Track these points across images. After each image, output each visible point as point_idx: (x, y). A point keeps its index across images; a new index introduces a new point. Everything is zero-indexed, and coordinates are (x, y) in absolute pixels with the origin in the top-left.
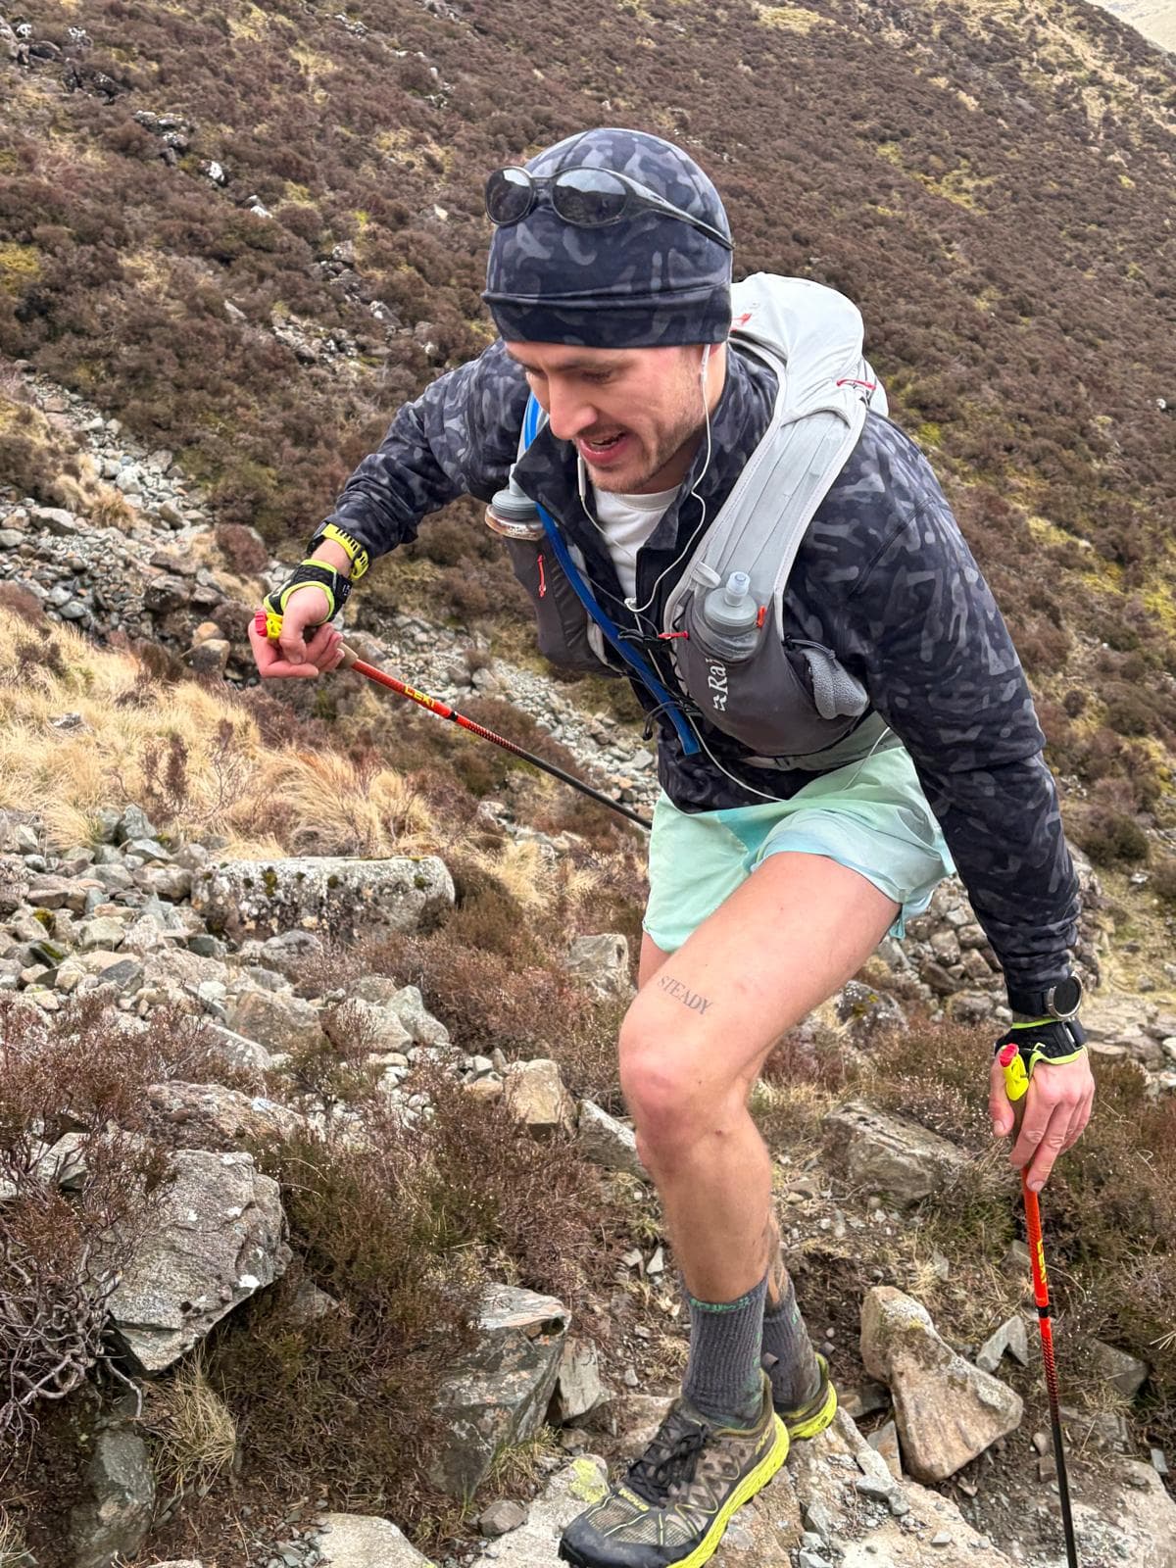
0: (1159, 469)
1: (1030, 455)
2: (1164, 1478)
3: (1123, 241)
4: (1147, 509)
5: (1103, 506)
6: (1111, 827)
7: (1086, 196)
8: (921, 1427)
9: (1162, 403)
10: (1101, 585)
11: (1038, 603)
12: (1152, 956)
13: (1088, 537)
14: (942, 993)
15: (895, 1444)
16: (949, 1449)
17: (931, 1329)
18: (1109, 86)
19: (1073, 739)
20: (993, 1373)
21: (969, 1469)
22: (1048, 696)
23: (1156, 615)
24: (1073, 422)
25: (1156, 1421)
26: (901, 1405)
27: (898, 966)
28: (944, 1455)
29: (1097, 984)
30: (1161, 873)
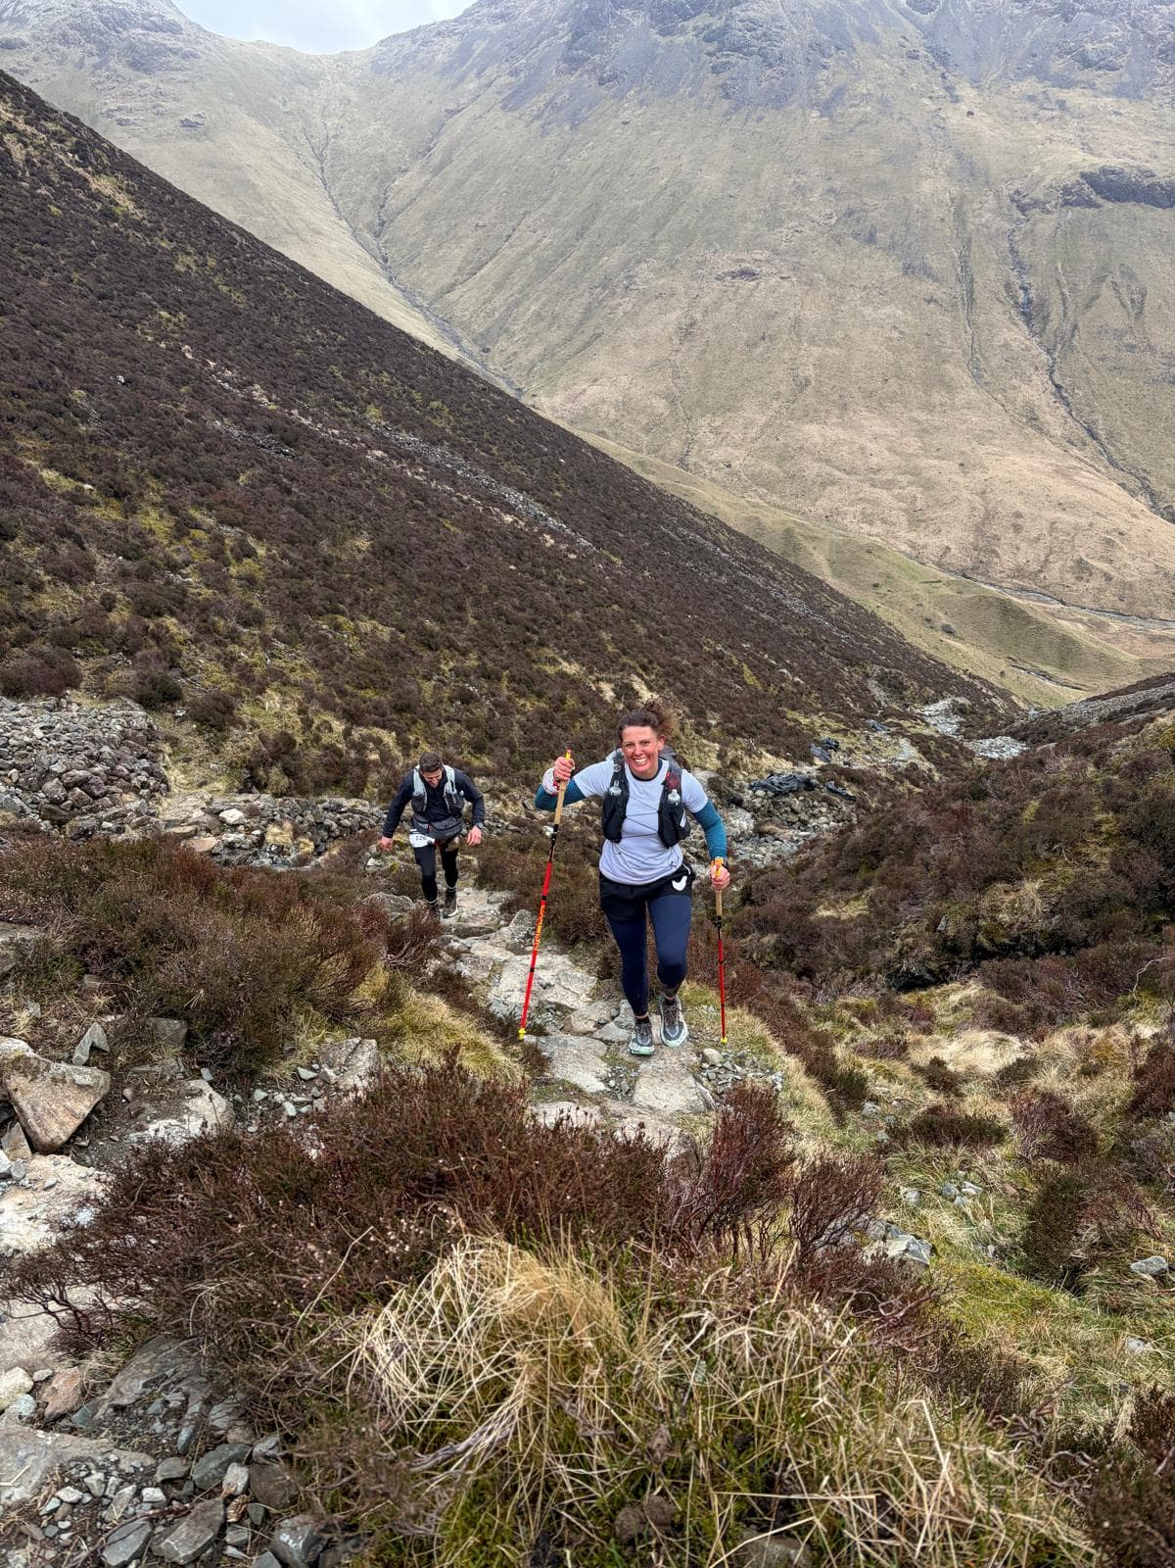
0: (130, 427)
1: (30, 424)
2: (211, 1083)
3: (64, 256)
4: (127, 457)
5: (95, 457)
6: (153, 682)
7: (26, 220)
8: (38, 1118)
9: (122, 379)
10: (108, 514)
11: (64, 533)
12: (201, 762)
13: (90, 482)
14: (60, 824)
15: (23, 1136)
16: (62, 1124)
17: (31, 1053)
18: (23, 134)
19: (113, 627)
20: (86, 1064)
21: (79, 1131)
22: (88, 599)
23: (151, 531)
24: (56, 397)
25: (201, 1052)
26: (21, 1111)
27: (22, 813)
28: (58, 1129)
29: (168, 789)
30: (194, 706)
